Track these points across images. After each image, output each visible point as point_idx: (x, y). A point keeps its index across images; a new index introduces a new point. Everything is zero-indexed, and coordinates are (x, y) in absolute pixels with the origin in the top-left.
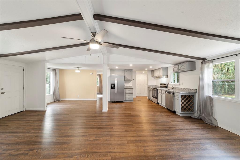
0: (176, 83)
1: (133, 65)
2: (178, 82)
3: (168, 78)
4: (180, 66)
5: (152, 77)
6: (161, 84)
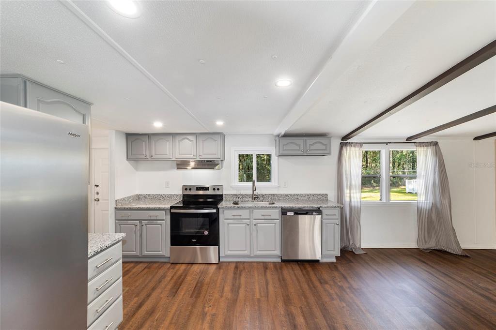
4: (310, 141)
5: (128, 159)
6: (186, 188)
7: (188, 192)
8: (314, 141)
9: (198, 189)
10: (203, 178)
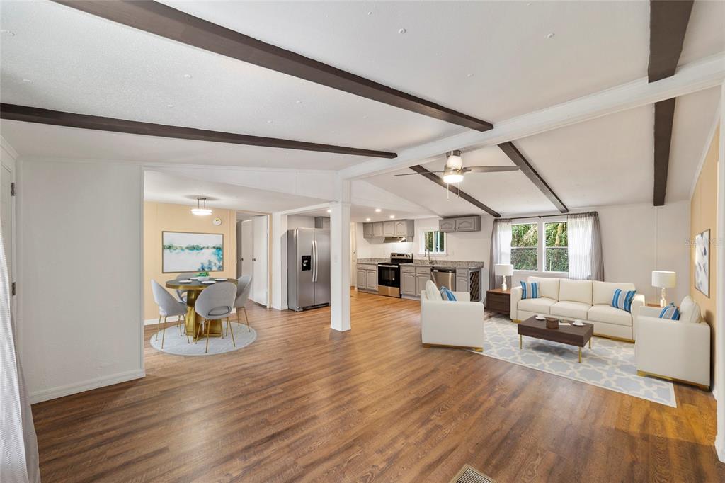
0: (439, 252)
1: (383, 210)
2: (442, 248)
3: (414, 243)
4: (459, 221)
5: (364, 237)
6: (393, 255)
7: (394, 257)
8: (462, 221)
9: (399, 255)
10: (401, 248)
